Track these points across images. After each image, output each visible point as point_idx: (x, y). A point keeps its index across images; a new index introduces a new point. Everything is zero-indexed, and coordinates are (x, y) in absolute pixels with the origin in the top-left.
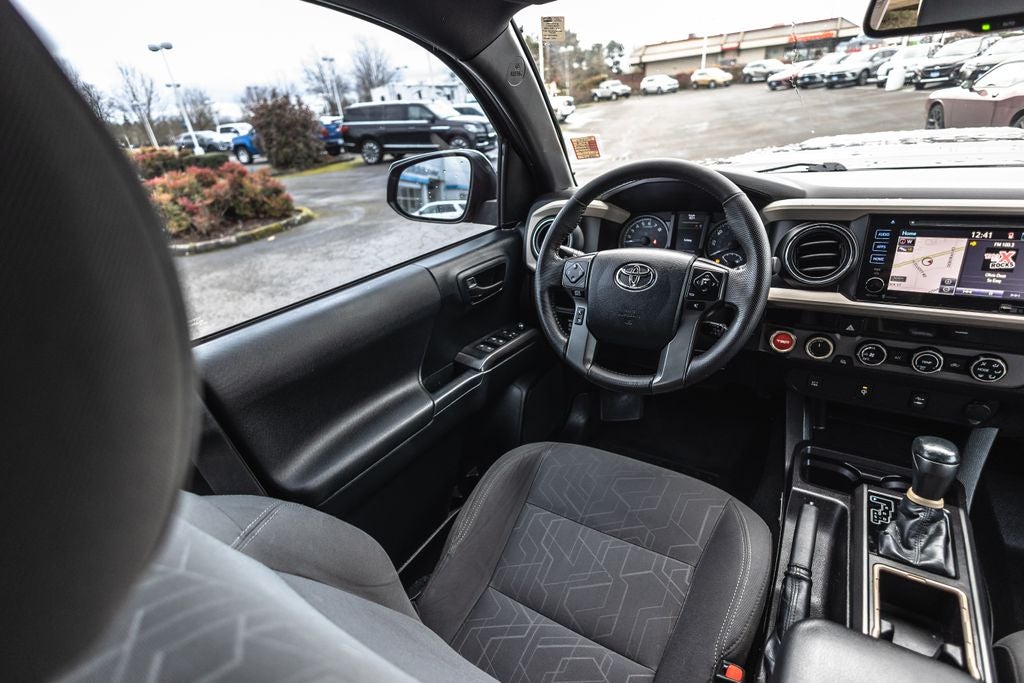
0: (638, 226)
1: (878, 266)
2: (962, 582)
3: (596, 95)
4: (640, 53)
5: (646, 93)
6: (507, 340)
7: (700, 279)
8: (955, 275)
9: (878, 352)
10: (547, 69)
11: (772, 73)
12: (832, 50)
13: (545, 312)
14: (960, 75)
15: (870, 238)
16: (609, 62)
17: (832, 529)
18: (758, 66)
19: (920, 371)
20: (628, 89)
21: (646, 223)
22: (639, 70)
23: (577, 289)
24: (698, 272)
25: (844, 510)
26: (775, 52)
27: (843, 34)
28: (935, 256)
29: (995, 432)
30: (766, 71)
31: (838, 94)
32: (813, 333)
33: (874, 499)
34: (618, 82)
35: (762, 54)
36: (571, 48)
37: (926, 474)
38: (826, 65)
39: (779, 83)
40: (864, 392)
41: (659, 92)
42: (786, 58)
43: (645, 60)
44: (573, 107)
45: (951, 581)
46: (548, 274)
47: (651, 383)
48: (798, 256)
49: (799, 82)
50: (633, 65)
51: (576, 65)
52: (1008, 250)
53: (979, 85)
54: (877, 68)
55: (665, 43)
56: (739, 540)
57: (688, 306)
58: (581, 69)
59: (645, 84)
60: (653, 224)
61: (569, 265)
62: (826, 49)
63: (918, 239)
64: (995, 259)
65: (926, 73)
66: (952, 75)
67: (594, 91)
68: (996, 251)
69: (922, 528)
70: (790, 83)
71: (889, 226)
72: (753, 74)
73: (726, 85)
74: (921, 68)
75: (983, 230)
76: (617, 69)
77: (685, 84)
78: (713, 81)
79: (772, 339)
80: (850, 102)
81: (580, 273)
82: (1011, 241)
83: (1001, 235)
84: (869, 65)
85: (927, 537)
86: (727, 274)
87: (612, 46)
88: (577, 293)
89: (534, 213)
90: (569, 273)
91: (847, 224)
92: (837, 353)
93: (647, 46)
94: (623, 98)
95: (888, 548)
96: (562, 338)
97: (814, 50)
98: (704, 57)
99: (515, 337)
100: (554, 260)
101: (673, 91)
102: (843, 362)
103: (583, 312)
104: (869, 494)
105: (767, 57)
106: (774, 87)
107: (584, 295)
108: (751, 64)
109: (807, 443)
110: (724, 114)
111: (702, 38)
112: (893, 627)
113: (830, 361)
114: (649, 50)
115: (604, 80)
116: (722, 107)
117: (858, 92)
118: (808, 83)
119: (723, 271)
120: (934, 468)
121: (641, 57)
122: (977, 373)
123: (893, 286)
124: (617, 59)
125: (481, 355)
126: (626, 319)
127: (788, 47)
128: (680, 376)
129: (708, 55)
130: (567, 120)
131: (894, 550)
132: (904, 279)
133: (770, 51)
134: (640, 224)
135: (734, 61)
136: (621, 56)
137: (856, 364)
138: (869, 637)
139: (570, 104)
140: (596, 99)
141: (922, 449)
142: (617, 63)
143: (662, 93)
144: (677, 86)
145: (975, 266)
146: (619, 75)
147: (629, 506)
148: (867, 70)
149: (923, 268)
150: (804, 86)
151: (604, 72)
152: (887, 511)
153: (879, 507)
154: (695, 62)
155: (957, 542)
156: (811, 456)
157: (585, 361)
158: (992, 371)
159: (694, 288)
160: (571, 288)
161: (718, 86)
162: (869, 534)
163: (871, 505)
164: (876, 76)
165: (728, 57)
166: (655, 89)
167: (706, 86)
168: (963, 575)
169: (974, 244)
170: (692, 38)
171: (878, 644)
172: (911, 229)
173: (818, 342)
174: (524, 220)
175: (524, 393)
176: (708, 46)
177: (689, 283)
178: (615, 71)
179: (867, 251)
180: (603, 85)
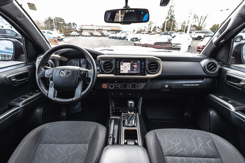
0: (71, 62)
1: (118, 68)
2: (137, 127)
3: (71, 34)
4: (81, 26)
5: (83, 36)
6: (31, 95)
7: (81, 72)
8: (130, 69)
9: (121, 85)
10: (56, 26)
11: (109, 35)
12: (119, 32)
13: (40, 85)
14: (138, 40)
15: (116, 63)
16: (73, 27)
17: (118, 124)
18: (106, 33)
19: (128, 88)
20: (79, 34)
21: (73, 61)
22: (81, 30)
23: (50, 77)
24: (81, 71)
25: (120, 119)
26: (109, 31)
27: (120, 30)
28: (126, 66)
29: (142, 97)
30: (108, 34)
31: (121, 41)
32: (110, 83)
33: (124, 115)
34: (76, 32)
35: (107, 31)
36: (62, 22)
37: (130, 108)
38: (118, 35)
39: (110, 37)
40: (121, 94)
41: (86, 36)
42: (111, 33)
43: (82, 28)
44: (65, 37)
45: (135, 127)
46: (40, 74)
47: (73, 100)
48: (104, 67)
49: (114, 37)
50: (79, 29)
51: (64, 27)
52: (136, 64)
53: (140, 41)
54: (126, 37)
55: (86, 25)
56: (98, 133)
57: (79, 80)
58: (66, 28)
59: (83, 34)
60: (74, 61)
61: (47, 71)
62: (118, 32)
63: (123, 63)
64: (134, 66)
65: (134, 38)
66: (137, 39)
67: (70, 34)
68: (134, 65)
69: (131, 119)
70: (113, 38)
71: (119, 61)
72: (105, 35)
73: (100, 36)
74: (133, 38)
75: (132, 61)
76: (76, 29)
77: (92, 35)
78: (98, 35)
79: (103, 86)
80: (123, 42)
81: (50, 73)
82: (136, 63)
83: (135, 62)
84: (125, 36)
85: (132, 120)
86: (88, 71)
87: (74, 24)
88: (50, 79)
89: (38, 58)
90: (46, 73)
91: (112, 60)
92: (115, 87)
93: (82, 25)
94: (78, 36)
95: (126, 125)
96: (46, 91)
97: (116, 32)
98: (95, 30)
99: (35, 94)
100: (42, 70)
101: (90, 36)
102: (116, 88)
103: (52, 84)
104: (123, 114)
105: (108, 32)
106: (110, 38)
107: (52, 79)
108: (105, 33)
109: (114, 107)
110: (101, 42)
111: (94, 26)
112: (127, 141)
113: (114, 89)
114: (83, 26)
115: (72, 31)
116: (100, 41)
117: (124, 41)
118: (116, 38)
119: (87, 70)
120: (131, 106)
121: (81, 28)
122: (136, 87)
123: (121, 72)
124: (75, 27)
125: (20, 101)
126: (64, 84)
127: (112, 30)
128: (79, 97)
129: (96, 30)
130: (63, 40)
131: (127, 125)
132: (122, 71)
133: (108, 31)
134: (71, 61)
135: (102, 32)
136: (76, 27)
137: (118, 89)
138: (122, 145)
139: (63, 36)
140: (71, 36)
141: (129, 103)
142: (76, 28)
143: (87, 36)
144: (90, 35)
145: (132, 68)
146: (76, 31)
147: (72, 134)
148: (125, 37)
149: (125, 68)
150: (115, 38)
151: (73, 30)
152: (126, 117)
153: (124, 117)
154: (94, 30)
155: (137, 119)
156: (115, 110)
157: (54, 97)
158: (138, 86)
159: (80, 75)
160: (47, 77)
161: (99, 36)
162: (123, 123)
163: (123, 117)
164: (126, 38)
165: (100, 31)
166: (85, 35)
167: (97, 36)
168: (137, 126)
169: (131, 63)
170: (92, 25)
171: (124, 146)
172: (122, 61)
173: (111, 85)
174: (35, 60)
175: (42, 111)
176: (96, 28)
177: (79, 73)
178: (75, 30)
179: (116, 66)
180: (72, 32)
